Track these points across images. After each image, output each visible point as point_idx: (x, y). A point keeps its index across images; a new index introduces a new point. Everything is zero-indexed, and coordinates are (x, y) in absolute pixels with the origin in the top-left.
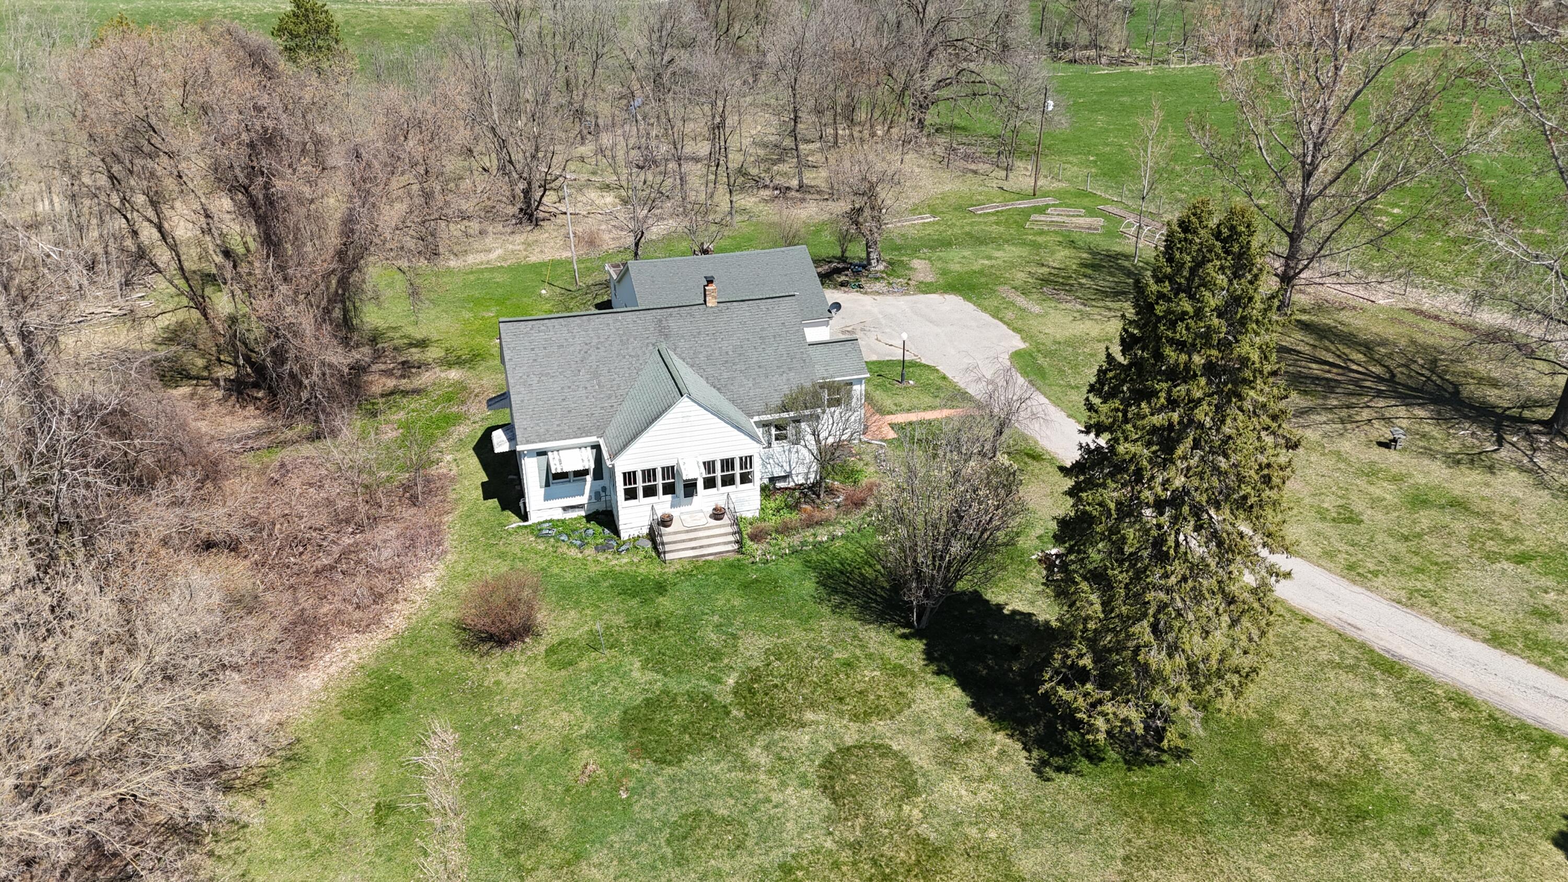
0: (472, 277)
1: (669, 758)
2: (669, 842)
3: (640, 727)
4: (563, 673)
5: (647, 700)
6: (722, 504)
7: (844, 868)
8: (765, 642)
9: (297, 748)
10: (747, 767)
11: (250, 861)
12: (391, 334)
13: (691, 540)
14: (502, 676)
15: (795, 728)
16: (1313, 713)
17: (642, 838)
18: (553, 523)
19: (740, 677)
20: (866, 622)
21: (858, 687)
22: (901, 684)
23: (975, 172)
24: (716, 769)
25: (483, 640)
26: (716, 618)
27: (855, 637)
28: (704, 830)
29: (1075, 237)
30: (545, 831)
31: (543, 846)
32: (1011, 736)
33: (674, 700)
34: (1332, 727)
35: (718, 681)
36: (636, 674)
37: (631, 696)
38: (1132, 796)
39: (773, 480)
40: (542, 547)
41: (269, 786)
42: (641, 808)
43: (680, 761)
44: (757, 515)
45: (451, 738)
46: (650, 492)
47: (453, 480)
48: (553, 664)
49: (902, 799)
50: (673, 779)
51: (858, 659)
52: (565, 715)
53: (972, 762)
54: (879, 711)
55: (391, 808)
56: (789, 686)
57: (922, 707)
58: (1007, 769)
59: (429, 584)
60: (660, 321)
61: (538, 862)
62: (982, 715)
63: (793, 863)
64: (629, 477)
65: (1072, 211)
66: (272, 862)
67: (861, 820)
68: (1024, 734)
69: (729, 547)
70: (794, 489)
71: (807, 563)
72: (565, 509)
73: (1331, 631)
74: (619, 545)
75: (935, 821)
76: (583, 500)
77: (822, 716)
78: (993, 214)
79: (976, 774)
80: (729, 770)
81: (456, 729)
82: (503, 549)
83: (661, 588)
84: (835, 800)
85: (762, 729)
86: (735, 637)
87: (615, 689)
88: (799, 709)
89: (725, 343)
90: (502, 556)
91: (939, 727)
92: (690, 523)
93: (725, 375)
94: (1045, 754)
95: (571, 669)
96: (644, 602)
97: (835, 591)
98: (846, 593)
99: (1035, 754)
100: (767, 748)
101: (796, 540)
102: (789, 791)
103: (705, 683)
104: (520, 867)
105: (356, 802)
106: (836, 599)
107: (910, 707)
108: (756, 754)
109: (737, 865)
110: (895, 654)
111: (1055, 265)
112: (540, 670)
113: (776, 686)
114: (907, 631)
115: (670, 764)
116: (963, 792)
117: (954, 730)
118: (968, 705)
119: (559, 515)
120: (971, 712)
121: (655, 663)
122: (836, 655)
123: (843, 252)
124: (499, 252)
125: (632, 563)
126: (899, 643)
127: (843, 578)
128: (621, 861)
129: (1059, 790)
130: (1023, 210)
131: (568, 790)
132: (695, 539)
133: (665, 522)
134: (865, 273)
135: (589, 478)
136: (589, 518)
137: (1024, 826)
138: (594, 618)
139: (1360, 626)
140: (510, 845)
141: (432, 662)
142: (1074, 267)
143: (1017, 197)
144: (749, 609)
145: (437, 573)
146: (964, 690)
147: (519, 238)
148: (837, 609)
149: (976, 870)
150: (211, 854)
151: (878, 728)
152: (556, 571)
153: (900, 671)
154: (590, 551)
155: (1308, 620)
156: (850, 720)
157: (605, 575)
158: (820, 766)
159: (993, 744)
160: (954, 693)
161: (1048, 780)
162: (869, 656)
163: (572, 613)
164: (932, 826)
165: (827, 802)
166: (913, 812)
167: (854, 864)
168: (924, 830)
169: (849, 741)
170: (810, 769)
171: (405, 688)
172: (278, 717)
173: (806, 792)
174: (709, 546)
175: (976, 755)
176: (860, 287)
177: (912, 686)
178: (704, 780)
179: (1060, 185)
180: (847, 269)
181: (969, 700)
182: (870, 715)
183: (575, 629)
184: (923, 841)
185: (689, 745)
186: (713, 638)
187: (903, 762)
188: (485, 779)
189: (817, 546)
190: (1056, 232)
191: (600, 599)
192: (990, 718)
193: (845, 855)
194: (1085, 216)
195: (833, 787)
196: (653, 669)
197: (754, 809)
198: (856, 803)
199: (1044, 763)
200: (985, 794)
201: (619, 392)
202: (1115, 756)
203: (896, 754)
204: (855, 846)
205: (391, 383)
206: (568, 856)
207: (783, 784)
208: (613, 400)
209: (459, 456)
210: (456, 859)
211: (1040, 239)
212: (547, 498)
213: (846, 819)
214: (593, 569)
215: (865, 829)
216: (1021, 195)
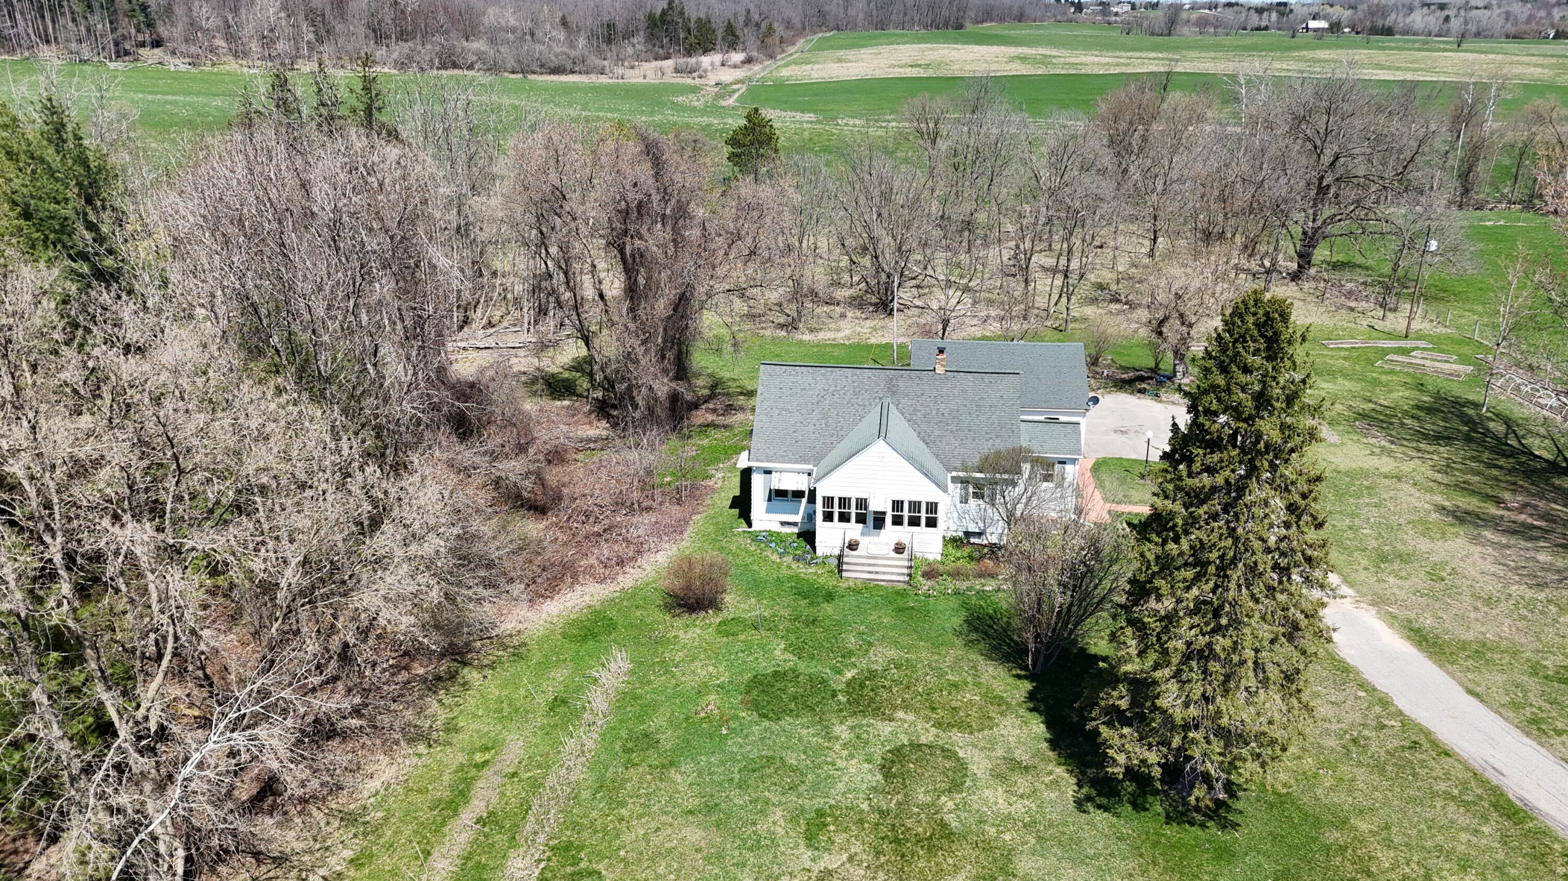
0: (815, 350)
1: (771, 715)
2: (740, 771)
3: (761, 688)
4: (725, 639)
5: (776, 672)
6: (906, 541)
7: (866, 825)
8: (892, 653)
9: (523, 650)
10: (829, 737)
11: (461, 712)
12: (730, 384)
13: (870, 565)
14: (681, 633)
15: (883, 720)
16: (1394, 830)
17: (723, 763)
18: (771, 533)
19: (858, 674)
20: (991, 658)
21: (954, 704)
22: (993, 711)
23: (1352, 309)
24: (805, 732)
25: (680, 606)
26: (863, 627)
27: (974, 668)
28: (772, 770)
29: (1428, 381)
30: (658, 742)
31: (651, 751)
32: (1071, 772)
33: (797, 677)
34: (1407, 845)
35: (840, 672)
36: (777, 652)
37: (765, 667)
38: (1156, 844)
39: (968, 534)
40: (752, 549)
41: (493, 669)
42: (732, 745)
43: (779, 719)
44: (939, 558)
45: (627, 666)
46: (844, 518)
47: (714, 490)
48: (720, 632)
49: (943, 792)
50: (766, 730)
51: (966, 683)
52: (711, 669)
53: (1022, 783)
54: (963, 726)
55: (564, 702)
56: (895, 690)
57: (1002, 732)
58: (1052, 795)
59: (660, 560)
60: (892, 380)
61: (643, 761)
62: (1054, 750)
63: (828, 811)
64: (829, 501)
65: (1443, 356)
66: (475, 716)
67: (900, 797)
68: (1083, 773)
69: (901, 578)
70: (985, 546)
71: (965, 605)
72: (783, 524)
73: (1468, 769)
74: (812, 559)
75: (963, 815)
76: (798, 518)
77: (911, 717)
78: (1346, 349)
79: (1021, 791)
80: (813, 735)
81: (632, 661)
82: (724, 544)
83: (829, 596)
84: (886, 777)
85: (855, 713)
86: (870, 644)
87: (757, 659)
88: (895, 708)
89: (943, 406)
90: (722, 549)
91: (1009, 750)
92: (873, 551)
93: (936, 433)
94: (1094, 793)
95: (731, 638)
96: (811, 604)
97: (976, 630)
98: (986, 633)
99: (1084, 790)
100: (852, 728)
101: (963, 585)
102: (853, 762)
103: (828, 671)
104: (629, 761)
105: (543, 692)
106: (974, 636)
107: (991, 729)
108: (842, 731)
109: (784, 800)
110: (1002, 688)
111: (1386, 403)
112: (710, 634)
113: (884, 687)
114: (1023, 673)
115: (770, 719)
116: (1001, 801)
117: (1021, 755)
118: (1045, 739)
119: (777, 528)
120: (1045, 745)
121: (797, 650)
122: (950, 677)
123: (1157, 364)
124: (847, 332)
125: (816, 573)
126: (1011, 680)
127: (989, 622)
128: (700, 775)
129: (1091, 823)
130: (1383, 349)
131: (687, 719)
132: (874, 565)
133: (853, 546)
134: (1169, 383)
135: (804, 501)
136: (799, 535)
137: (1040, 839)
138: (766, 607)
139: (1504, 772)
140: (630, 745)
141: (638, 614)
142: (1406, 408)
143: (1385, 336)
144: (894, 627)
145: (669, 553)
146: (1048, 727)
147: (869, 323)
148: (969, 644)
149: (977, 857)
150: (440, 701)
151: (954, 738)
152: (756, 568)
153: (999, 701)
154: (788, 559)
155: (1447, 754)
156: (933, 726)
157: (790, 578)
158: (888, 751)
159: (1051, 773)
160: (1038, 727)
161: (1084, 812)
162: (978, 685)
163: (753, 600)
164: (958, 817)
165: (880, 777)
166: (947, 802)
167: (877, 824)
168: (950, 819)
169: (923, 740)
170: (878, 752)
171: (611, 626)
172: (520, 627)
173: (866, 766)
174: (884, 573)
175: (1030, 777)
176: (1156, 395)
177: (1002, 714)
178: (789, 738)
179: (1444, 330)
180: (1152, 378)
181: (1048, 736)
182: (953, 726)
183: (749, 611)
184: (943, 825)
185: (791, 711)
186: (851, 641)
187: (962, 767)
188: (635, 699)
189: (981, 594)
190: (1408, 374)
191: (778, 595)
192: (1059, 754)
193: (874, 817)
194: (1455, 362)
195: (891, 768)
196: (792, 653)
197: (819, 767)
198: (904, 784)
199: (1089, 798)
200: (1019, 808)
201: (840, 433)
202: (1160, 809)
203: (958, 759)
204: (883, 813)
205: (710, 417)
206: (666, 762)
207: (851, 756)
208: (835, 438)
209: (729, 475)
210: (590, 744)
211: (1384, 378)
212: (769, 511)
213: (888, 793)
214: (785, 572)
215: (899, 804)
216: (1391, 336)
